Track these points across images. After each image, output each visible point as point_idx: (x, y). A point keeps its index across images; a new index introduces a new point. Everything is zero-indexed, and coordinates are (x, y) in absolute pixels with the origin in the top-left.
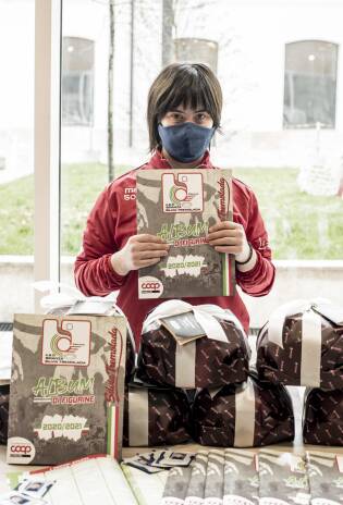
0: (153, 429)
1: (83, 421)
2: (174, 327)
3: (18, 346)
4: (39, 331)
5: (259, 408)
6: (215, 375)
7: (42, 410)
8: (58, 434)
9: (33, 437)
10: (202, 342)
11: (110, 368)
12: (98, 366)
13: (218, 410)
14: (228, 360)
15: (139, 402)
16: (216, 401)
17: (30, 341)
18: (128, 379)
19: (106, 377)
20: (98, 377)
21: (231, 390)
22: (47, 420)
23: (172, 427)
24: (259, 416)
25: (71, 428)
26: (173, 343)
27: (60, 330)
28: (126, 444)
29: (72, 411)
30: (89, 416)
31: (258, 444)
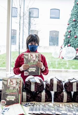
0: (27, 99)
1: (15, 97)
2: (31, 80)
3: (3, 83)
4: (7, 81)
5: (46, 95)
6: (38, 89)
7: (7, 95)
8: (10, 99)
9: (6, 100)
10: (36, 83)
11: (19, 88)
12: (17, 87)
13: (39, 95)
14: (40, 86)
15: (25, 94)
16: (38, 94)
17: (5, 83)
18: (23, 90)
19: (19, 89)
20: (17, 89)
21: (41, 92)
22: (8, 97)
23: (30, 98)
24: (46, 96)
25: (13, 98)
26: (31, 83)
27: (11, 81)
28: (22, 101)
29: (13, 95)
30: (16, 96)
31: (46, 102)
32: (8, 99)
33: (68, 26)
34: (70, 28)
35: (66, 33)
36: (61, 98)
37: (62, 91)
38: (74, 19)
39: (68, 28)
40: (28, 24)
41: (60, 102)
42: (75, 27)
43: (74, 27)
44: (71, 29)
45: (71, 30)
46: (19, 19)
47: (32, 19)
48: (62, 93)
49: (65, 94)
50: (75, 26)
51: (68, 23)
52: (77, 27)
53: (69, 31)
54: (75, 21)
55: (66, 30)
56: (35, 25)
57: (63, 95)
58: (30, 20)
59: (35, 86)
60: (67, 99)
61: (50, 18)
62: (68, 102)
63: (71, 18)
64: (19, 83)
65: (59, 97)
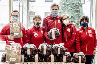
0: (25, 60)
2: (27, 46)
5: (38, 57)
6: (32, 53)
7: (10, 57)
9: (9, 61)
10: (31, 48)
11: (19, 52)
12: (17, 51)
13: (33, 57)
14: (34, 51)
15: (23, 56)
16: (33, 56)
18: (21, 53)
19: (18, 53)
21: (35, 55)
22: (11, 59)
23: (27, 60)
25: (14, 60)
26: (27, 49)
27: (12, 47)
28: (21, 62)
30: (16, 58)
31: (38, 62)
32: (10, 60)
36: (50, 59)
38: (63, 3)
40: (27, 7)
42: (64, 9)
45: (61, 11)
46: (19, 3)
47: (30, 2)
48: (50, 55)
49: (52, 56)
50: (64, 8)
54: (64, 4)
56: (32, 8)
57: (51, 57)
58: (28, 3)
59: (30, 51)
60: (54, 60)
61: (45, 2)
62: (54, 62)
63: (61, 2)
64: (19, 48)
65: (48, 58)
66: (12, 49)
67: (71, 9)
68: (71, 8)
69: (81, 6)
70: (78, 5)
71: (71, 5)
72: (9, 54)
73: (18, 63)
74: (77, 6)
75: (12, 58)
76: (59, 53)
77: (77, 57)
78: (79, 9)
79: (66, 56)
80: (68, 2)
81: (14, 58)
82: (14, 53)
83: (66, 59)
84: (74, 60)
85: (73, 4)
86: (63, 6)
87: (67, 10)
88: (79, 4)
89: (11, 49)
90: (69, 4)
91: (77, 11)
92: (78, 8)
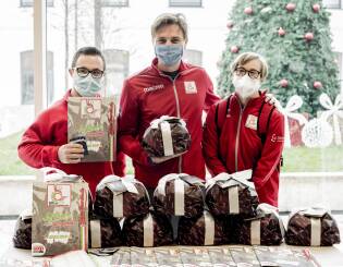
0: (103, 238)
1: (68, 234)
2: (112, 187)
3: (35, 198)
5: (155, 227)
6: (133, 211)
7: (48, 229)
8: (57, 240)
9: (44, 242)
10: (126, 194)
11: (81, 208)
12: (75, 206)
13: (135, 228)
14: (139, 202)
15: (96, 225)
16: (134, 224)
17: (41, 196)
18: (90, 214)
19: (79, 212)
20: (75, 212)
21: (141, 218)
22: (51, 234)
23: (112, 238)
24: (155, 231)
25: (63, 238)
26: (112, 195)
27: (56, 189)
28: (90, 247)
29: (63, 229)
30: (72, 231)
31: (155, 245)
32: (50, 241)
33: (228, 31)
34: (236, 38)
35: (224, 55)
36: (199, 235)
37: (201, 215)
38: (248, 9)
39: (229, 39)
40: (93, 31)
41: (195, 245)
42: (252, 35)
43: (248, 33)
44: (241, 42)
45: (240, 44)
46: (64, 15)
47: (105, 10)
48: (201, 220)
49: (208, 221)
50: (253, 31)
51: (230, 22)
52: (259, 34)
53: (234, 48)
54: (252, 14)
55: (223, 47)
56: (116, 33)
57: (204, 224)
58: (98, 15)
59: (124, 202)
60: (216, 236)
61: (171, 6)
62: (217, 243)
63: (238, 6)
64: (80, 193)
65: (193, 231)
66: (53, 197)
67: (282, 36)
68: (281, 31)
69: (325, 20)
70: (309, 14)
71: (279, 18)
72: (44, 215)
73: (80, 249)
74: (305, 19)
75: (56, 233)
76: (234, 208)
77: (305, 224)
78: (316, 33)
79: (263, 219)
80: (266, 5)
81: (62, 233)
82: (64, 212)
83: (262, 231)
84: (294, 237)
85: (291, 11)
86: (249, 21)
87: (263, 40)
88: (315, 11)
89: (50, 200)
90: (274, 12)
91: (309, 41)
92: (311, 27)
